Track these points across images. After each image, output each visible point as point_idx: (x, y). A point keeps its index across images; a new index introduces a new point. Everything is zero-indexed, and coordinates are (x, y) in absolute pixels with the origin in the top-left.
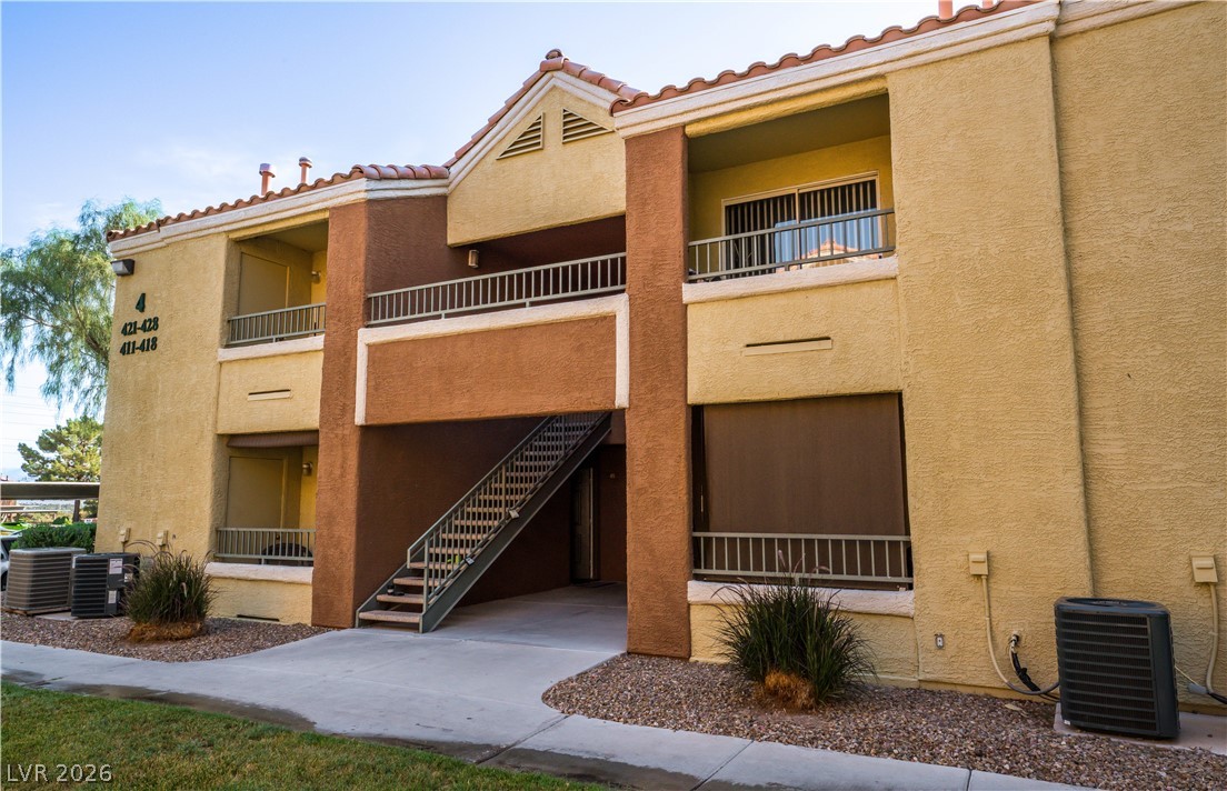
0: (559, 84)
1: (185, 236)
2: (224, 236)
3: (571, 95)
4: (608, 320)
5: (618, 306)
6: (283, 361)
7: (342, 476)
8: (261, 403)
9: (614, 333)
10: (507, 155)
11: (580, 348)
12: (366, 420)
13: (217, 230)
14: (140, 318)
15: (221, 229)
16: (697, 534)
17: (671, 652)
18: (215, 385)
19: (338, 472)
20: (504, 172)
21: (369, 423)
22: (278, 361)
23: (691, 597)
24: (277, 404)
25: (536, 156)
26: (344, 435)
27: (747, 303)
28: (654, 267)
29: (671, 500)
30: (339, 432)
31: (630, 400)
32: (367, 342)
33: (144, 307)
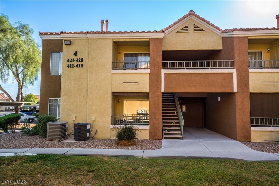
0: (193, 18)
1: (97, 38)
2: (112, 40)
3: (196, 21)
4: (231, 74)
5: (234, 71)
6: (135, 75)
7: (158, 104)
8: (128, 85)
9: (233, 77)
10: (179, 32)
11: (225, 79)
12: (165, 91)
13: (110, 38)
14: (75, 58)
15: (111, 38)
16: (251, 118)
17: (248, 140)
18: (111, 79)
19: (156, 103)
20: (177, 36)
21: (165, 92)
22: (133, 75)
23: (252, 130)
24: (134, 85)
25: (187, 34)
26: (158, 94)
27: (262, 74)
28: (242, 64)
29: (247, 111)
30: (157, 93)
31: (237, 91)
32: (165, 73)
33: (77, 55)
